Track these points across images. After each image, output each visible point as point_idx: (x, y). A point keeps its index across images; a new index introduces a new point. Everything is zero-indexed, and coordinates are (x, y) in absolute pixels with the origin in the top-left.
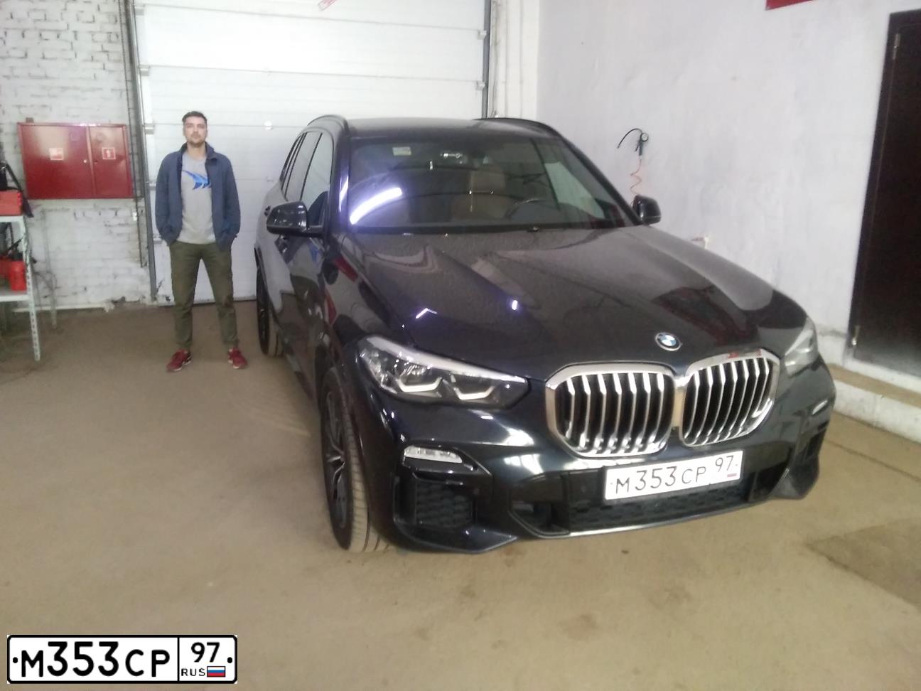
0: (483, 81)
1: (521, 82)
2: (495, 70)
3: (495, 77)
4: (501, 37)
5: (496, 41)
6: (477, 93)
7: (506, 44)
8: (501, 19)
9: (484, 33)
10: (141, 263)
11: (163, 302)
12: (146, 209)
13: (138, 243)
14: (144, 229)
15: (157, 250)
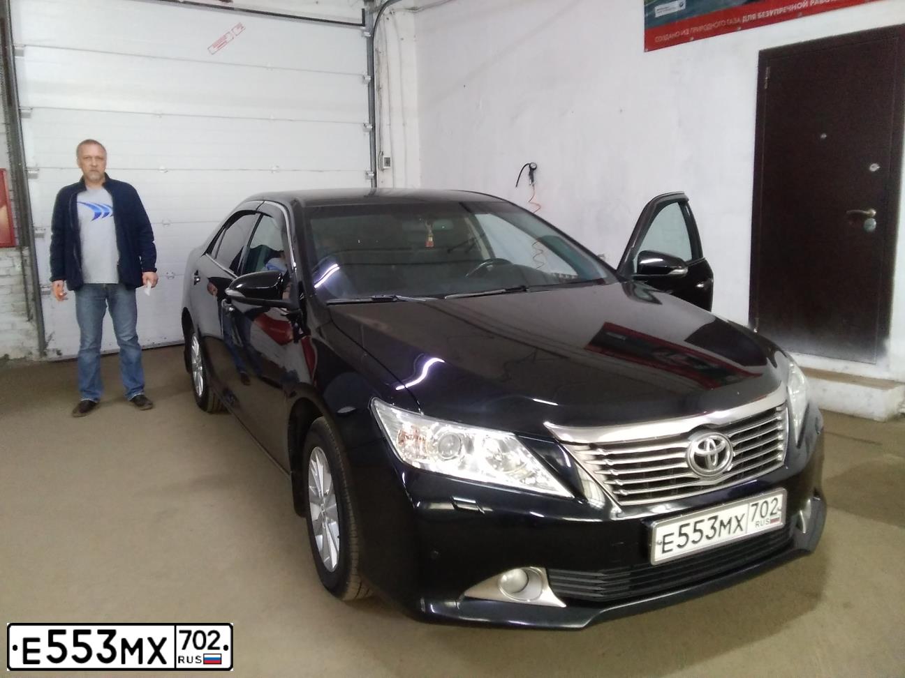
0: (370, 123)
1: (404, 125)
2: (380, 113)
3: (380, 119)
4: (384, 82)
5: (379, 86)
6: (365, 135)
7: (389, 90)
8: (384, 67)
9: (369, 78)
10: (28, 315)
11: (53, 356)
12: (30, 258)
13: (23, 295)
14: (29, 279)
15: (45, 301)
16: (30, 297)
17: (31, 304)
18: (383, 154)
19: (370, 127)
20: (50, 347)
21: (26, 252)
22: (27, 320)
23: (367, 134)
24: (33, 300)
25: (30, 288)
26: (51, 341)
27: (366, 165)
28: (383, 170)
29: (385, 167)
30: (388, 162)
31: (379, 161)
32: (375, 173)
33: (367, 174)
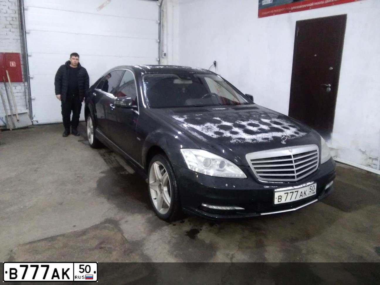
0: (159, 39)
1: (172, 40)
2: (163, 35)
3: (163, 38)
4: (165, 24)
5: (163, 25)
8: (165, 16)
9: (159, 21)
10: (26, 107)
11: (35, 123)
12: (28, 86)
13: (25, 100)
14: (27, 94)
15: (33, 102)
16: (27, 101)
17: (28, 103)
18: (163, 51)
19: (159, 41)
20: (34, 119)
21: (26, 84)
22: (27, 109)
23: (157, 44)
24: (28, 102)
25: (27, 97)
26: (35, 117)
27: (157, 56)
28: (163, 58)
29: (164, 57)
30: (165, 54)
31: (162, 54)
32: (160, 59)
33: (157, 59)
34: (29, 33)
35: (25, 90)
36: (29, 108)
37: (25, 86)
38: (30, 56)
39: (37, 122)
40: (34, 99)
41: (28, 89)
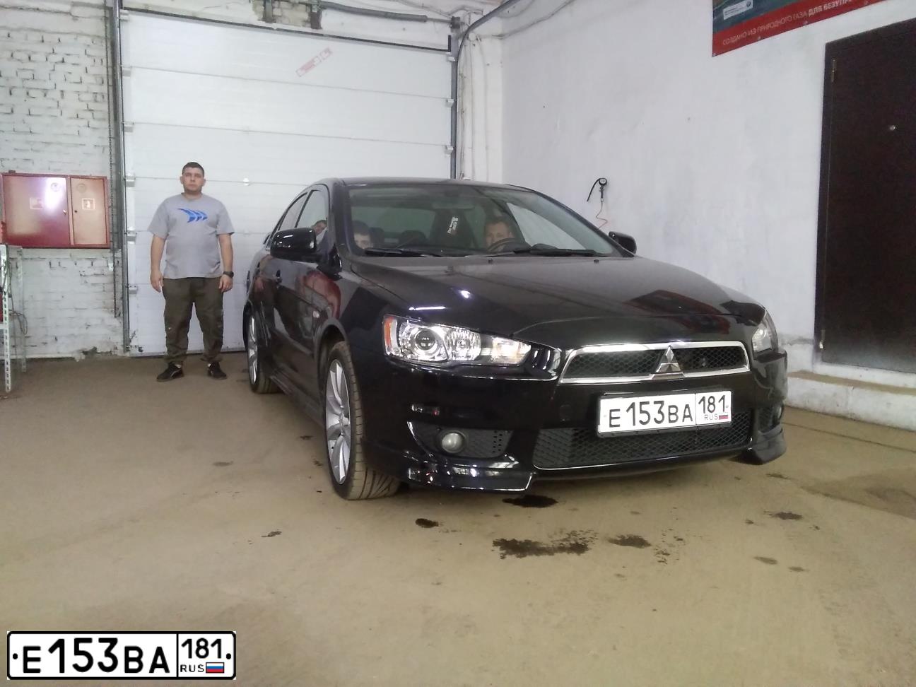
0: (451, 145)
1: (487, 148)
2: (463, 136)
3: (462, 142)
4: (467, 106)
5: (462, 109)
6: (445, 157)
7: (472, 112)
8: (468, 89)
9: (452, 101)
10: (115, 314)
11: (135, 352)
12: (122, 260)
13: (113, 293)
14: (119, 279)
15: (133, 301)
16: (119, 295)
17: (119, 302)
18: (463, 176)
19: (452, 149)
20: (133, 343)
21: (118, 254)
22: (115, 317)
23: (449, 156)
24: (122, 298)
25: (120, 287)
26: (134, 338)
34: (131, 130)
35: (114, 271)
36: (122, 315)
37: (114, 258)
38: (132, 185)
39: (140, 350)
40: (135, 292)
41: (122, 267)
